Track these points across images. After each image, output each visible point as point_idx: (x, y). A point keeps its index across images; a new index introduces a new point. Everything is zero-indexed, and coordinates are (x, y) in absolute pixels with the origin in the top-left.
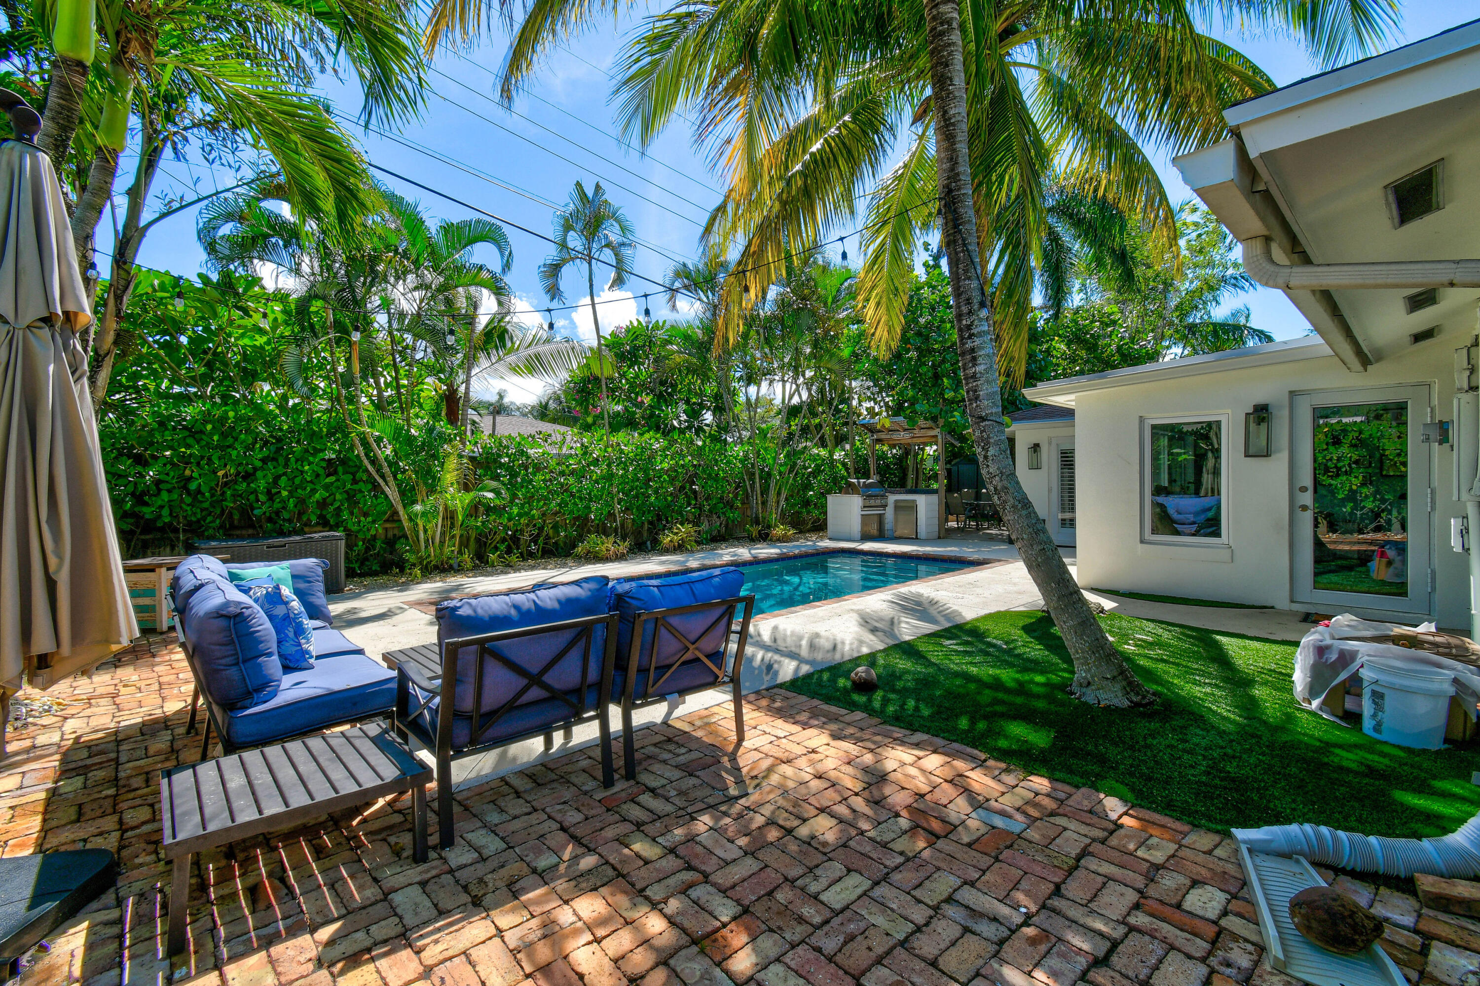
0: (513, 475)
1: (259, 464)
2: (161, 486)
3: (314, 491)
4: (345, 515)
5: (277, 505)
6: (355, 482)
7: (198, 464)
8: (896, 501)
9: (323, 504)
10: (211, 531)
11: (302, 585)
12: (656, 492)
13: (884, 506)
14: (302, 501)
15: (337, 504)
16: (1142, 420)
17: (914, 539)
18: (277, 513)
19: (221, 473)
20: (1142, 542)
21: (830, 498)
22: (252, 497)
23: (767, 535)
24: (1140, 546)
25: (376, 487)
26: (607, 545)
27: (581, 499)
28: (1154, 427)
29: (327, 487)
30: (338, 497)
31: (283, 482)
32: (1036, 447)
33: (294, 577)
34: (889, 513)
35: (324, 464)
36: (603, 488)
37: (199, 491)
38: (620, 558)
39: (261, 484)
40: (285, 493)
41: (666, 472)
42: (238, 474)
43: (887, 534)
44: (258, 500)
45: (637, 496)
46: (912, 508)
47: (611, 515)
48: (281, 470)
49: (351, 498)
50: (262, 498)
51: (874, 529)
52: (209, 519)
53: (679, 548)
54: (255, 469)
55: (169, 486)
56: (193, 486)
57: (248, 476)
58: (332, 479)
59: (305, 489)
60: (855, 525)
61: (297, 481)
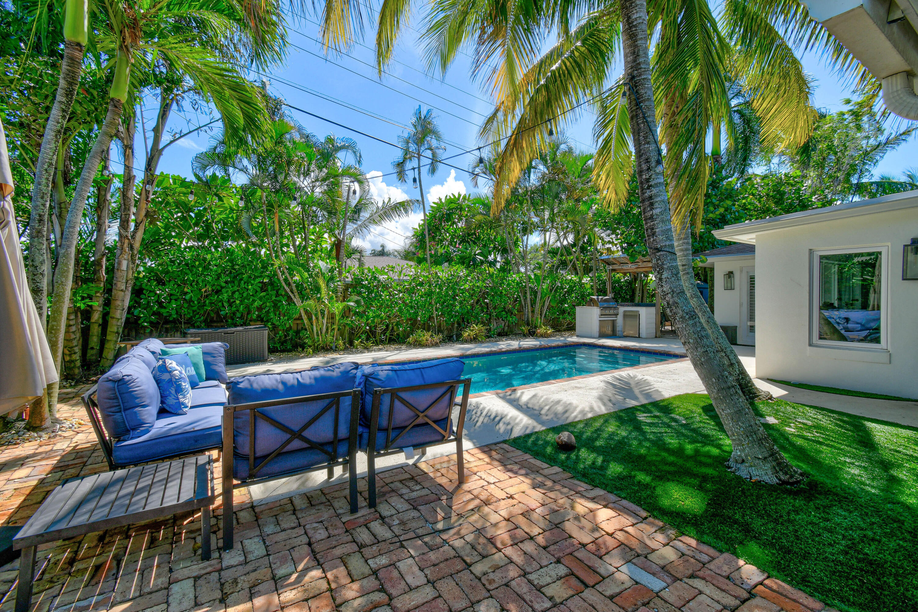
0: (370, 292)
1: (224, 285)
2: (172, 297)
3: (254, 301)
4: (272, 315)
5: (234, 309)
6: (277, 295)
7: (191, 285)
8: (625, 312)
9: (260, 309)
10: (198, 324)
12: (461, 303)
13: (616, 315)
14: (247, 307)
15: (267, 309)
16: (811, 252)
17: (638, 337)
18: (234, 314)
19: (203, 290)
20: (810, 345)
21: (578, 309)
22: (220, 304)
23: (534, 333)
24: (808, 348)
25: (289, 300)
26: (426, 336)
27: (411, 307)
28: (822, 257)
29: (261, 299)
30: (268, 304)
31: (236, 295)
32: (730, 275)
34: (620, 320)
35: (260, 285)
36: (426, 300)
37: (191, 300)
38: (435, 345)
39: (225, 296)
40: (238, 302)
41: (468, 290)
42: (213, 290)
43: (618, 333)
44: (223, 306)
45: (447, 306)
46: (637, 316)
47: (431, 318)
48: (236, 288)
49: (276, 306)
50: (226, 304)
51: (609, 331)
52: (197, 316)
53: (474, 340)
54: (222, 288)
55: (176, 297)
56: (188, 297)
57: (218, 292)
58: (263, 294)
59: (249, 300)
60: (595, 328)
61: (245, 295)
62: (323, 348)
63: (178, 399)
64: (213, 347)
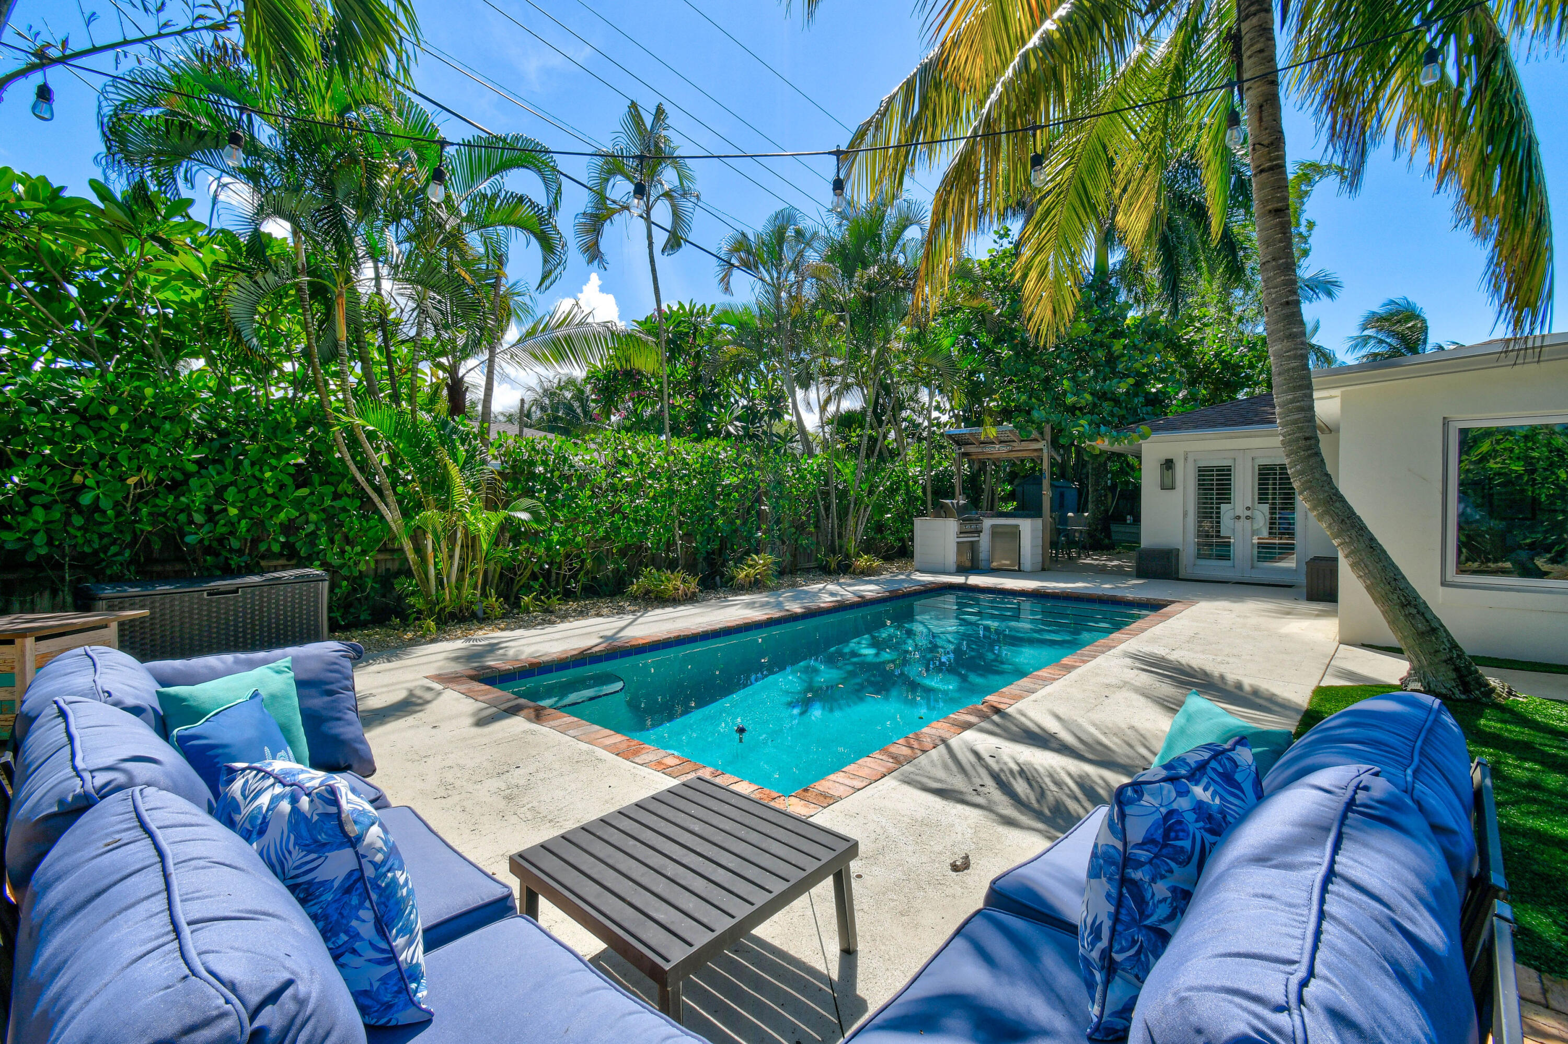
1: (193, 468)
2: (33, 499)
3: (277, 508)
4: (323, 543)
5: (221, 530)
6: (336, 496)
7: (95, 466)
8: (993, 526)
9: (289, 528)
10: (116, 568)
11: (318, 702)
13: (979, 532)
14: (258, 523)
15: (311, 528)
16: (1446, 422)
17: (1017, 572)
18: (221, 540)
19: (131, 481)
20: (1444, 583)
21: (918, 523)
22: (182, 517)
23: (848, 566)
24: (1441, 589)
25: (366, 504)
26: (675, 582)
28: (1463, 432)
29: (297, 503)
30: (313, 517)
31: (231, 494)
32: (1169, 464)
33: (301, 684)
34: (984, 541)
35: (292, 470)
36: (663, 508)
37: (95, 507)
38: (690, 599)
39: (199, 498)
40: (233, 511)
41: (736, 488)
42: (160, 481)
43: (982, 565)
44: (191, 522)
45: (701, 518)
46: (1015, 534)
47: (670, 545)
48: (228, 477)
49: (331, 518)
50: (198, 518)
51: (966, 561)
52: (114, 549)
53: (755, 585)
54: (188, 476)
55: (46, 499)
56: (86, 499)
57: (177, 486)
58: (304, 492)
59: (263, 506)
60: (951, 557)
61: (253, 493)
62: (452, 616)
63: (392, 957)
64: (318, 658)
